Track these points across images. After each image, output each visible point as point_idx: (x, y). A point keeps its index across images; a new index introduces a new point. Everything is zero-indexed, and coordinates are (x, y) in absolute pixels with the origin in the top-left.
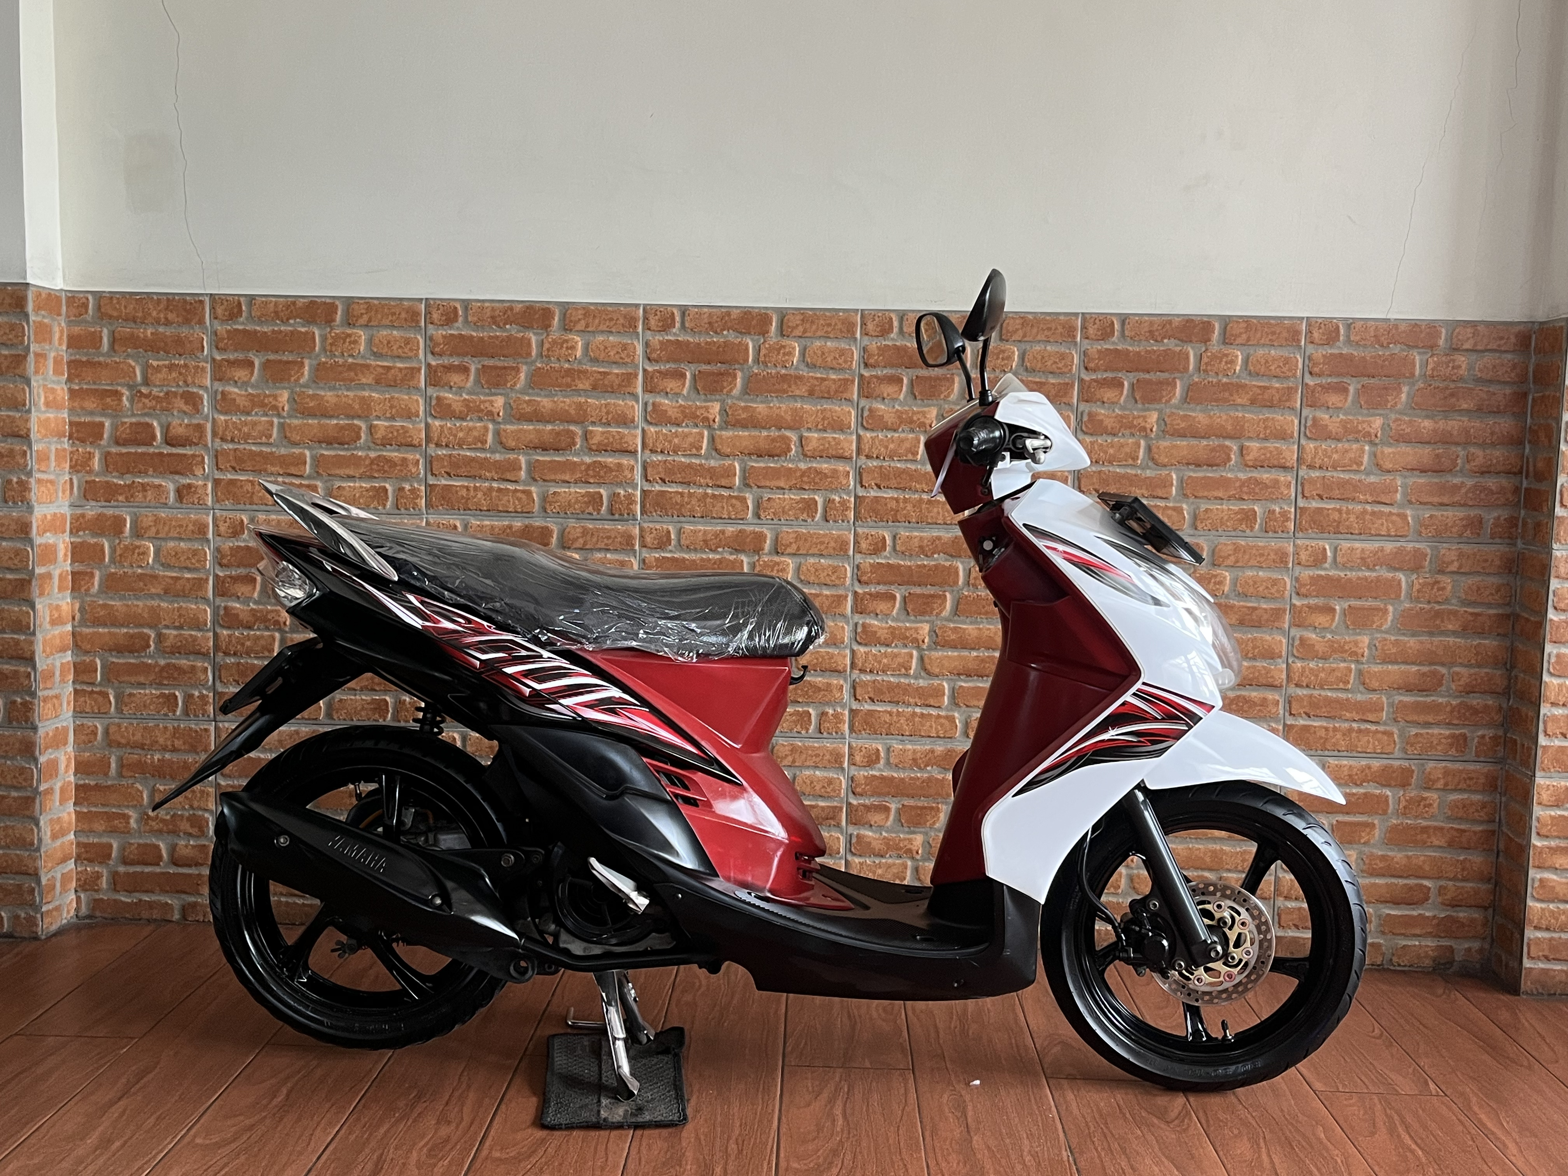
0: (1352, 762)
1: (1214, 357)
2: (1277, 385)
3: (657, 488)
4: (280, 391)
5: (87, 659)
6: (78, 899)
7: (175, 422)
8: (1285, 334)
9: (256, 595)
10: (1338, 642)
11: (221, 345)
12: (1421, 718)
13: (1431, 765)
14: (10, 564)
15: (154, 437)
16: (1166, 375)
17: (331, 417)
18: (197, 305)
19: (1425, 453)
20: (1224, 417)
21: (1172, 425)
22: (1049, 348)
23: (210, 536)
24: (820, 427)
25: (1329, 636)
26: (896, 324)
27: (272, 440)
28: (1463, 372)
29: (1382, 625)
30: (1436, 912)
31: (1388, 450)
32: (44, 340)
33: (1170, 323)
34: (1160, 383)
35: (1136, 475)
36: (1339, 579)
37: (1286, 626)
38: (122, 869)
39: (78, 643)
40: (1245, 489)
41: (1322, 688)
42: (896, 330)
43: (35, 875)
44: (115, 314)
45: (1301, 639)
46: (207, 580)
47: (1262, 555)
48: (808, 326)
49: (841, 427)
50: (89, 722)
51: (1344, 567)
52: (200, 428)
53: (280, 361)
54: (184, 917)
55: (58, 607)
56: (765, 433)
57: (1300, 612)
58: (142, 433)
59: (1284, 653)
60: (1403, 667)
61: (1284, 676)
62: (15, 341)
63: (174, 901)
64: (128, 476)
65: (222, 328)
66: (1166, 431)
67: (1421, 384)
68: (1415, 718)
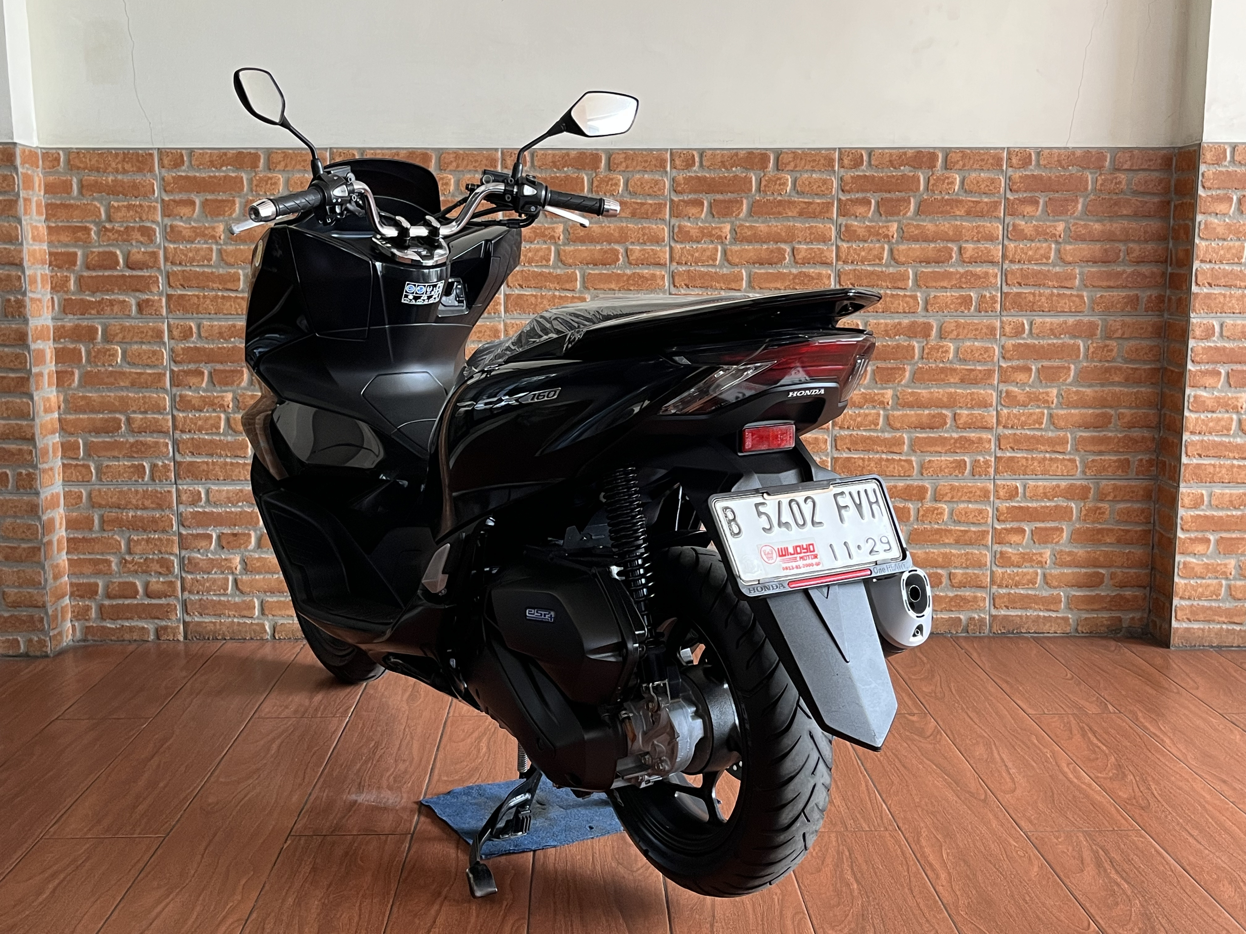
0: (1046, 483)
1: (938, 179)
2: (986, 200)
3: (517, 292)
4: (216, 224)
5: (72, 439)
6: (74, 627)
7: (134, 250)
8: (991, 161)
9: (204, 385)
10: (1034, 393)
11: (167, 189)
12: (1096, 448)
13: (1104, 482)
14: (11, 366)
15: (118, 263)
16: (903, 194)
18: (148, 157)
19: (1096, 249)
20: (947, 226)
21: (908, 232)
22: (814, 175)
23: (166, 339)
24: (641, 241)
25: (1028, 389)
26: (697, 159)
27: (212, 263)
28: (1123, 186)
29: (1066, 380)
30: (1109, 592)
31: (1068, 247)
32: (28, 188)
33: (905, 154)
34: (898, 200)
35: (882, 272)
36: (1034, 345)
37: (996, 382)
38: (107, 602)
39: (64, 427)
40: (963, 280)
41: (1023, 428)
42: (697, 164)
43: (44, 606)
44: (82, 166)
45: (1007, 392)
46: (165, 374)
47: (976, 330)
48: (629, 162)
49: (657, 240)
50: (75, 489)
51: (1038, 337)
52: (154, 255)
53: (217, 201)
54: (158, 637)
55: (48, 399)
56: (598, 247)
57: (1006, 372)
58: (109, 261)
59: (994, 404)
60: (1084, 411)
61: (995, 421)
62: (7, 189)
63: (150, 626)
64: (98, 294)
65: (169, 175)
66: (904, 237)
67: (1092, 197)
68: (1092, 448)
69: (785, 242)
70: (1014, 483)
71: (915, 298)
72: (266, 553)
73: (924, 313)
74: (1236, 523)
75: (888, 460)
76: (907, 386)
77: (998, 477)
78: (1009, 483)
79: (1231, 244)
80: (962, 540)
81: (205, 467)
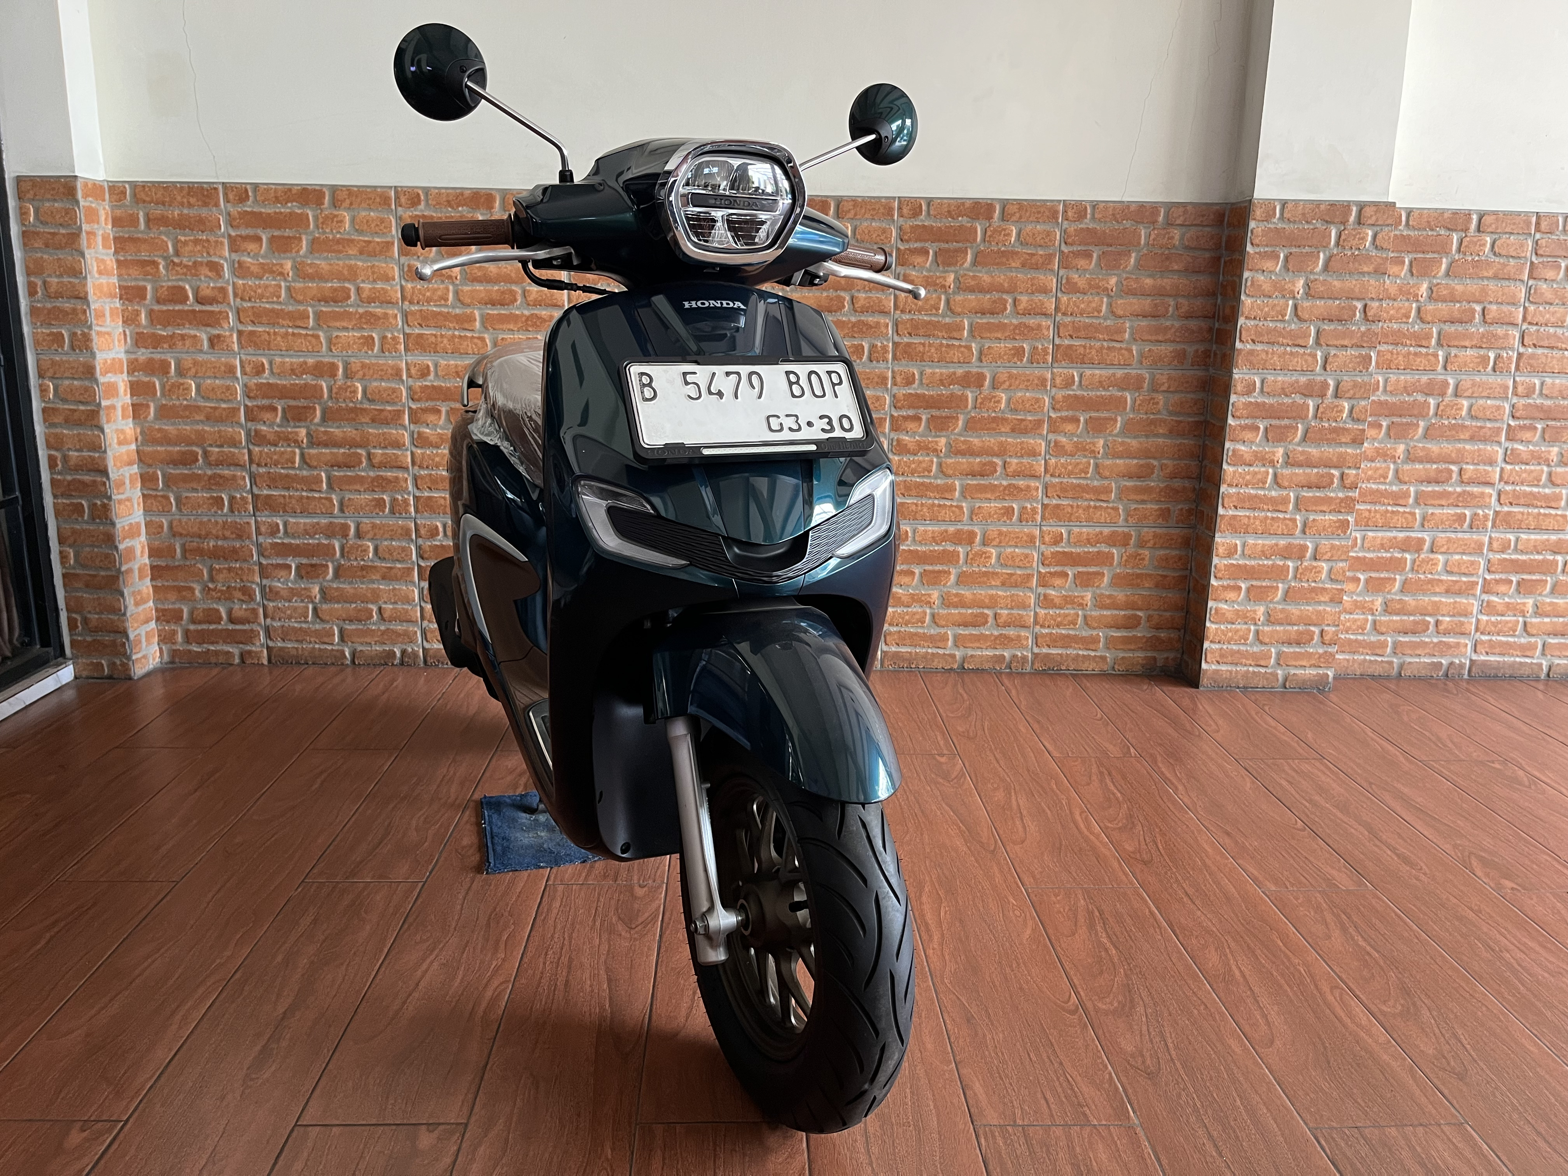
0: (1090, 530)
1: (995, 231)
2: (1041, 252)
4: (283, 262)
5: (151, 470)
6: (161, 650)
7: (203, 285)
8: (1047, 213)
9: (278, 420)
10: (1081, 443)
11: (235, 223)
12: (1139, 497)
13: (1146, 529)
14: (81, 398)
15: (187, 298)
16: (960, 245)
17: (327, 281)
18: (213, 191)
19: (1146, 303)
20: (1003, 277)
21: (964, 283)
22: (873, 224)
23: (239, 374)
25: (1075, 439)
27: (281, 299)
28: (1176, 241)
29: (1112, 431)
30: (1145, 633)
31: (1120, 301)
32: (93, 222)
34: (956, 251)
35: (938, 322)
36: (1083, 397)
37: (1045, 432)
38: (192, 627)
39: (142, 457)
40: (1017, 331)
41: (1069, 477)
43: (125, 633)
44: (148, 199)
45: (1056, 442)
46: (239, 409)
47: (1028, 380)
50: (156, 519)
51: (1087, 389)
52: (223, 290)
53: (283, 237)
54: (243, 661)
55: (122, 431)
57: (1055, 422)
58: (179, 296)
59: (1043, 453)
60: (1128, 461)
61: (1043, 469)
62: (69, 222)
63: (235, 650)
64: (169, 328)
65: (234, 210)
66: (961, 288)
67: (1145, 251)
68: (1135, 497)
69: (844, 290)
70: (1059, 529)
71: (969, 348)
72: (344, 583)
73: (978, 364)
74: (1267, 572)
75: (940, 506)
76: (960, 435)
77: (1044, 523)
78: (1054, 529)
79: (1276, 302)
80: (1008, 582)
81: (282, 500)
